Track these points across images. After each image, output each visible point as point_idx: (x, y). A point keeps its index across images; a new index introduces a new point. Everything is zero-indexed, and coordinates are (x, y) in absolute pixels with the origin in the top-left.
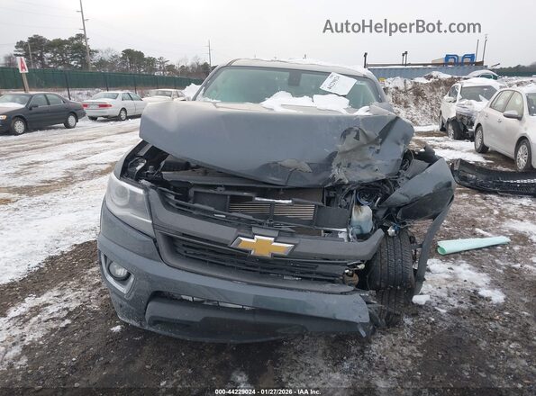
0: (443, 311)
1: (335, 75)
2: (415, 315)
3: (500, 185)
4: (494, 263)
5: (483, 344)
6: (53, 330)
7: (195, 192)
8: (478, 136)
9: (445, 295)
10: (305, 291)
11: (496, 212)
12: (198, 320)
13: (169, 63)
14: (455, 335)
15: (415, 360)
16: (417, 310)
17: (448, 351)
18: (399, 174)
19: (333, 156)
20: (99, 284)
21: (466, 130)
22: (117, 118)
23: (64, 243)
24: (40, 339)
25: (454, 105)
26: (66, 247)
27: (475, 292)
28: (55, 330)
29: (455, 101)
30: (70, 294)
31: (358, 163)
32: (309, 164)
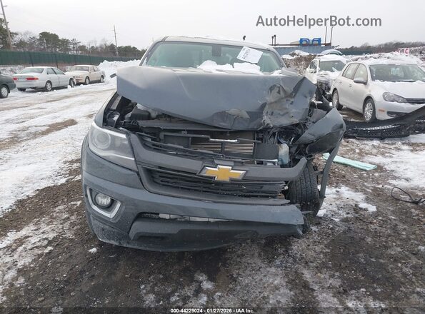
0: (337, 220)
1: (246, 48)
2: (318, 224)
3: (356, 132)
4: (364, 185)
5: (369, 240)
6: (40, 256)
7: (165, 136)
8: (335, 97)
9: (335, 209)
10: (256, 205)
11: (357, 151)
12: (176, 233)
13: (81, 44)
14: (349, 235)
15: (325, 254)
16: (319, 221)
17: (347, 246)
18: (307, 119)
19: (263, 106)
20: (68, 218)
21: (324, 94)
22: (44, 89)
23: (27, 189)
24: (30, 263)
25: (315, 75)
26: (29, 191)
27: (356, 205)
28: (42, 255)
29: (315, 72)
30: (45, 228)
31: (279, 112)
32: (247, 112)
